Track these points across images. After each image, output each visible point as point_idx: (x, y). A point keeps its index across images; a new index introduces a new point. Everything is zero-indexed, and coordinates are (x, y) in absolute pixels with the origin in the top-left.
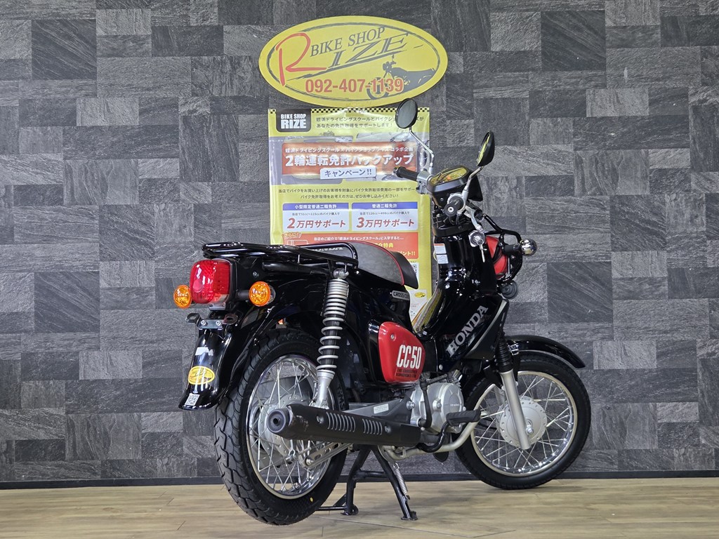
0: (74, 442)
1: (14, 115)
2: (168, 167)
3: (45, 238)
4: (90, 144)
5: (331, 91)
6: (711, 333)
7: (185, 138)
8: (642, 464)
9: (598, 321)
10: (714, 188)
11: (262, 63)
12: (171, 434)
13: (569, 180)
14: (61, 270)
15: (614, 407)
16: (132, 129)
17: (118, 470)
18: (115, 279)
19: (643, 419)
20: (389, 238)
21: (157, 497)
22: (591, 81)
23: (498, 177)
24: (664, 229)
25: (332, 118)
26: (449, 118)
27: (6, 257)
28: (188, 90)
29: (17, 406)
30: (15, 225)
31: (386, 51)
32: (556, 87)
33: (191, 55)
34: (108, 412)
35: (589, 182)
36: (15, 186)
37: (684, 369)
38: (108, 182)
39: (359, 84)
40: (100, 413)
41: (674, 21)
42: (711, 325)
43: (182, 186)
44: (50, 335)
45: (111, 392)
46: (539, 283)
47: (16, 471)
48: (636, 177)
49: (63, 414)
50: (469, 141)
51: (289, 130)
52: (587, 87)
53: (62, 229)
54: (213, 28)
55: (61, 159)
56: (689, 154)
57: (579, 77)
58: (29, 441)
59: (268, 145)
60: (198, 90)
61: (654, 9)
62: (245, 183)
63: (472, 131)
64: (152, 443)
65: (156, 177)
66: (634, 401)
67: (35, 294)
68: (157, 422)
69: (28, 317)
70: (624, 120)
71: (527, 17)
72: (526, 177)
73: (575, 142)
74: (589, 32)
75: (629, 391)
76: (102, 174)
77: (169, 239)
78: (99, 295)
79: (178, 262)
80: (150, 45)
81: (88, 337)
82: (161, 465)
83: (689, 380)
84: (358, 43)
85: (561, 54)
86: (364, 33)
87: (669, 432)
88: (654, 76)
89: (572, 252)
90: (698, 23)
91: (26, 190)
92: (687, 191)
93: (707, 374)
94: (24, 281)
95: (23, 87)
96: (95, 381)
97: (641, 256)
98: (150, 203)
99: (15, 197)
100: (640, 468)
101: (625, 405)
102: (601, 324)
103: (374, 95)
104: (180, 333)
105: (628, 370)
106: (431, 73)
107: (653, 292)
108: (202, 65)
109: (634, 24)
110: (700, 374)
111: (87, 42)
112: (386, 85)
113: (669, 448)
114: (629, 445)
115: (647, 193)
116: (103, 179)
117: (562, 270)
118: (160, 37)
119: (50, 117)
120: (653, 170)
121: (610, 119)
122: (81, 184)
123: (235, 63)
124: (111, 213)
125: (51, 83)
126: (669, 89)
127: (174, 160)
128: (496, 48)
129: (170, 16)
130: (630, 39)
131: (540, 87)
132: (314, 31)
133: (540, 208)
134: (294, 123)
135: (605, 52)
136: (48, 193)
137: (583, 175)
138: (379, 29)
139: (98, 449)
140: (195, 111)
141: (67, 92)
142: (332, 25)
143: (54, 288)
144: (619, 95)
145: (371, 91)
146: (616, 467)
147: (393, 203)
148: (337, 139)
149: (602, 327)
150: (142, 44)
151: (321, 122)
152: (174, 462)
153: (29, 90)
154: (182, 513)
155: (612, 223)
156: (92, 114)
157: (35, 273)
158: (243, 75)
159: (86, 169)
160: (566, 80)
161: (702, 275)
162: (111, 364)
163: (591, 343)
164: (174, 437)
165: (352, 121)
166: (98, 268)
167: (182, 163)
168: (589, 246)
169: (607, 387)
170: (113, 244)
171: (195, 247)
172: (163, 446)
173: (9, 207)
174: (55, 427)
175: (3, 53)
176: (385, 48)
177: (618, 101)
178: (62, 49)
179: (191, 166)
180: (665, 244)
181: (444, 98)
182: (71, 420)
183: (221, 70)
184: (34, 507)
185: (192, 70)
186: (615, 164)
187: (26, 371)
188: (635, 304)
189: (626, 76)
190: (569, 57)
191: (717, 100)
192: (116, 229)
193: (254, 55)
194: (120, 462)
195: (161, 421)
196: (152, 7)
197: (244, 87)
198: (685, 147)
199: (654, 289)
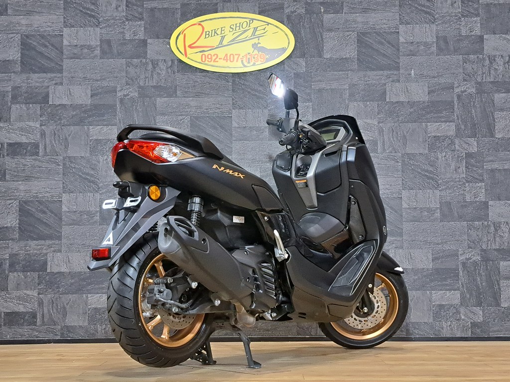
0: (43, 315)
1: (8, 96)
2: (109, 131)
3: (27, 178)
4: (57, 116)
5: (217, 62)
6: (468, 245)
7: (121, 112)
8: (422, 332)
9: (393, 236)
10: (471, 149)
13: (375, 143)
14: (37, 199)
16: (86, 106)
17: (72, 332)
18: (73, 205)
19: (423, 301)
22: (390, 78)
24: (438, 177)
28: (124, 81)
29: (5, 289)
30: (7, 169)
32: (366, 81)
33: (126, 58)
34: (64, 294)
35: (387, 144)
36: (7, 143)
37: (450, 269)
38: (69, 141)
40: (61, 294)
41: (445, 39)
42: (468, 240)
44: (28, 242)
45: (68, 281)
47: (4, 332)
48: (419, 141)
49: (36, 295)
50: (308, 117)
52: (386, 82)
53: (38, 172)
54: (140, 40)
55: (38, 126)
56: (454, 127)
57: (381, 75)
58: (13, 313)
60: (130, 82)
61: (431, 31)
63: (311, 110)
64: (95, 315)
65: (101, 138)
66: (417, 290)
67: (19, 215)
68: (99, 300)
69: (14, 230)
70: (412, 104)
71: (348, 36)
73: (378, 118)
74: (388, 45)
75: (414, 283)
76: (65, 136)
77: (109, 179)
78: (62, 216)
80: (99, 52)
81: (54, 244)
82: (100, 330)
83: (454, 276)
85: (370, 60)
86: (240, 24)
87: (440, 311)
88: (432, 75)
90: (461, 40)
91: (15, 146)
92: (453, 151)
93: (466, 272)
94: (12, 206)
95: (14, 78)
96: (58, 273)
97: (422, 193)
98: (97, 155)
99: (7, 150)
100: (421, 335)
102: (395, 238)
105: (413, 269)
107: (430, 217)
108: (133, 65)
109: (418, 40)
110: (461, 272)
111: (57, 49)
113: (440, 321)
114: (414, 319)
115: (426, 152)
116: (66, 139)
118: (105, 46)
119: (31, 98)
120: (430, 136)
121: (402, 103)
122: (51, 142)
123: (155, 64)
124: (71, 162)
125: (32, 75)
126: (441, 83)
127: (114, 127)
128: (327, 56)
129: (113, 32)
130: (416, 50)
131: (356, 82)
135: (399, 59)
136: (29, 148)
137: (384, 139)
139: (59, 318)
140: (128, 95)
142: (218, 18)
143: (32, 211)
144: (408, 87)
146: (405, 333)
149: (396, 240)
150: (94, 51)
152: (109, 328)
153: (18, 80)
155: (403, 171)
156: (59, 96)
157: (20, 201)
158: (160, 72)
159: (54, 132)
160: (374, 76)
161: (463, 206)
162: (69, 262)
163: (389, 251)
166: (61, 198)
167: (119, 129)
168: (388, 186)
170: (72, 182)
172: (102, 317)
173: (3, 157)
174: (30, 303)
177: (407, 91)
178: (40, 53)
180: (439, 185)
182: (41, 299)
183: (146, 69)
185: (126, 68)
186: (405, 132)
187: (12, 265)
188: (417, 225)
189: (413, 74)
190: (375, 62)
191: (474, 90)
192: (74, 172)
193: (168, 59)
194: (74, 327)
195: (101, 300)
196: (101, 27)
197: (161, 80)
198: (451, 122)
199: (430, 215)
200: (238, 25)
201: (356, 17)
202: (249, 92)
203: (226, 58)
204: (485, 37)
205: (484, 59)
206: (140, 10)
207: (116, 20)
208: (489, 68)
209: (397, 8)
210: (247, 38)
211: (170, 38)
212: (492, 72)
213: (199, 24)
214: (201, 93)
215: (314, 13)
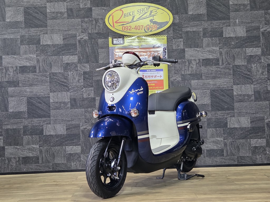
0: (42, 157)
1: (18, 41)
2: (73, 58)
3: (30, 85)
4: (45, 51)
5: (131, 30)
7: (79, 48)
8: (246, 161)
9: (229, 110)
11: (106, 20)
12: (77, 153)
13: (218, 60)
14: (36, 96)
15: (235, 141)
16: (60, 45)
17: (58, 167)
18: (56, 99)
19: (246, 145)
20: (153, 82)
21: (72, 176)
22: (225, 24)
23: (192, 59)
24: (252, 77)
25: (132, 40)
26: (174, 38)
27: (17, 92)
28: (80, 31)
29: (22, 145)
30: (20, 80)
31: (151, 15)
32: (212, 26)
33: (81, 18)
34: (53, 146)
35: (225, 60)
36: (19, 66)
37: (260, 127)
39: (141, 27)
40: (51, 146)
41: (254, 2)
43: (79, 65)
44: (33, 119)
45: (55, 139)
46: (207, 97)
47: (22, 168)
48: (241, 58)
49: (38, 147)
50: (181, 47)
51: (116, 44)
52: (223, 26)
53: (36, 81)
54: (88, 8)
55: (35, 57)
56: (261, 50)
57: (220, 23)
58: (26, 157)
59: (109, 50)
60: (84, 31)
62: (101, 64)
63: (182, 43)
64: (70, 157)
65: (69, 62)
66: (242, 139)
67: (27, 105)
68: (71, 149)
69: (25, 113)
70: (237, 38)
71: (201, 2)
72: (202, 59)
73: (219, 46)
74: (223, 6)
75: (241, 135)
76: (50, 62)
77: (74, 84)
78: (50, 105)
79: (78, 92)
80: (66, 15)
81: (47, 120)
82: (73, 165)
83: (262, 131)
84: (140, 12)
85: (214, 14)
86: (143, 9)
87: (255, 150)
88: (248, 22)
89: (219, 86)
90: (263, 2)
91: (23, 68)
92: (260, 63)
93: (269, 128)
94: (23, 100)
95: (21, 31)
96: (49, 135)
97: (244, 87)
98: (67, 71)
99: (19, 70)
100: (245, 163)
101: (239, 140)
102: (230, 111)
103: (147, 31)
104: (79, 118)
105: (240, 128)
106: (167, 23)
107: (249, 99)
108: (85, 22)
109: (240, 3)
110: (266, 128)
111: (44, 14)
112: (151, 27)
113: (256, 155)
114: (241, 154)
115: (246, 64)
116: (51, 63)
117: (216, 92)
118: (70, 12)
119: (31, 42)
120: (248, 55)
121: (232, 38)
122: (43, 65)
123: (97, 20)
124: (54, 75)
125: (31, 29)
126: (253, 26)
127: (76, 56)
128: (190, 13)
129: (73, 4)
130: (239, 8)
131: (206, 27)
132: (125, 8)
133: (207, 70)
134: (118, 41)
135: (230, 13)
136: (31, 69)
137: (222, 58)
138: (148, 7)
139: (51, 159)
140: (83, 38)
141: (37, 32)
142: (131, 6)
143: (34, 102)
144: (235, 29)
145: (146, 29)
146: (236, 162)
147: (154, 70)
148: (134, 47)
149: (230, 112)
150: (63, 15)
151: (128, 41)
152: (78, 164)
153: (23, 32)
154: (81, 182)
155: (233, 75)
156: (46, 40)
157: (27, 97)
158: (99, 25)
159: (44, 60)
160: (216, 24)
161: (266, 93)
162: (55, 129)
163: (227, 118)
164: (78, 154)
165: (139, 41)
166: (49, 95)
167: (78, 57)
168: (225, 83)
169: (233, 134)
170: (55, 86)
171: (84, 87)
172: (74, 158)
173: (17, 74)
174: (35, 152)
175: (14, 19)
176: (150, 14)
177: (235, 31)
178: (34, 17)
179: (82, 58)
180: (253, 82)
181: (172, 32)
182: (41, 149)
183: (92, 24)
184: (29, 181)
185: (81, 23)
186: (234, 54)
187: (25, 132)
188: (242, 104)
189: (237, 22)
190: (216, 15)
192: (55, 81)
193: (103, 18)
194: (59, 164)
195: (73, 149)
196: (67, 1)
197: (100, 29)
198: (259, 47)
199: (249, 98)
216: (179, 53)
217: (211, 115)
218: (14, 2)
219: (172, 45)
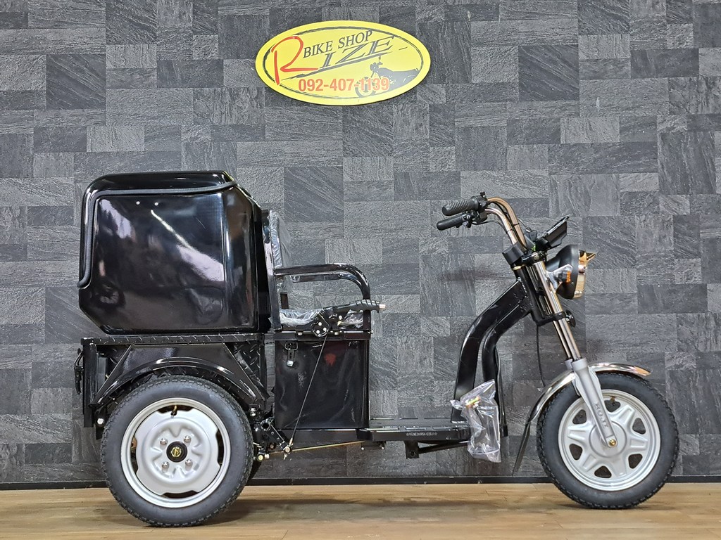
0: (80, 446)
1: (29, 141)
3: (56, 256)
4: (99, 168)
5: (322, 90)
6: (679, 346)
7: (187, 163)
10: (681, 210)
13: (546, 204)
14: (71, 285)
16: (138, 155)
22: (566, 110)
24: (634, 249)
26: (432, 145)
27: (20, 273)
28: (191, 119)
29: (27, 411)
30: (28, 243)
32: (532, 116)
33: (194, 87)
35: (562, 203)
36: (28, 207)
37: (653, 380)
41: (643, 55)
42: (679, 339)
44: (59, 345)
47: (25, 472)
48: (607, 199)
49: (70, 419)
50: (450, 167)
52: (560, 116)
53: (72, 247)
54: (213, 61)
55: (72, 183)
56: (658, 178)
57: (553, 107)
58: (39, 445)
60: (199, 119)
61: (624, 44)
63: (454, 157)
67: (46, 307)
69: (39, 329)
70: (596, 147)
71: (506, 52)
73: (549, 167)
74: (563, 64)
80: (155, 78)
88: (625, 105)
90: (666, 56)
91: (39, 211)
92: (656, 212)
93: (675, 384)
94: (36, 296)
95: (37, 116)
97: (612, 273)
99: (29, 218)
107: (624, 307)
108: (203, 96)
109: (605, 57)
110: (668, 384)
111: (97, 75)
115: (618, 214)
118: (165, 70)
119: (62, 144)
120: (623, 193)
121: (583, 145)
123: (234, 95)
125: (63, 112)
126: (638, 118)
128: (476, 80)
129: (175, 51)
130: (602, 71)
131: (517, 117)
135: (579, 83)
136: (59, 214)
137: (557, 198)
140: (196, 138)
141: (79, 121)
142: (323, 29)
143: (64, 302)
144: (592, 124)
150: (148, 76)
153: (43, 118)
155: (585, 242)
156: (101, 141)
157: (47, 288)
158: (241, 105)
160: (541, 108)
161: (670, 292)
173: (23, 227)
174: (62, 431)
175: (20, 85)
177: (591, 129)
178: (74, 80)
180: (636, 262)
181: (428, 127)
182: (78, 425)
183: (221, 101)
185: (194, 100)
186: (587, 187)
187: (36, 379)
188: (606, 319)
189: (598, 105)
190: (544, 88)
191: (685, 127)
193: (252, 86)
196: (158, 43)
197: (242, 116)
198: (653, 172)
199: (624, 305)
200: (351, 38)
201: (519, 24)
202: (367, 133)
203: (334, 85)
204: (701, 51)
205: (699, 83)
206: (212, 19)
207: (179, 33)
208: (707, 95)
209: (575, 11)
210: (364, 57)
211: (255, 58)
212: (711, 101)
213: (296, 38)
214: (300, 135)
215: (458, 20)
216: (445, 183)
217: (525, 345)
218: (21, 40)
219: (426, 163)
